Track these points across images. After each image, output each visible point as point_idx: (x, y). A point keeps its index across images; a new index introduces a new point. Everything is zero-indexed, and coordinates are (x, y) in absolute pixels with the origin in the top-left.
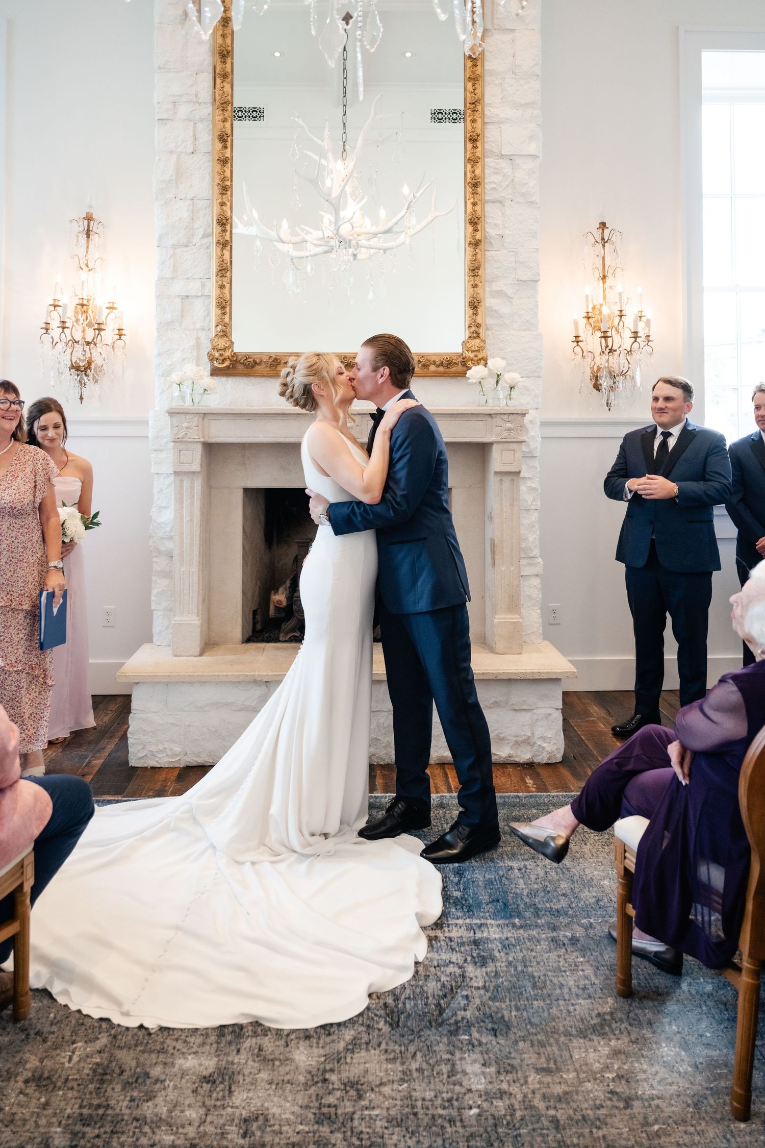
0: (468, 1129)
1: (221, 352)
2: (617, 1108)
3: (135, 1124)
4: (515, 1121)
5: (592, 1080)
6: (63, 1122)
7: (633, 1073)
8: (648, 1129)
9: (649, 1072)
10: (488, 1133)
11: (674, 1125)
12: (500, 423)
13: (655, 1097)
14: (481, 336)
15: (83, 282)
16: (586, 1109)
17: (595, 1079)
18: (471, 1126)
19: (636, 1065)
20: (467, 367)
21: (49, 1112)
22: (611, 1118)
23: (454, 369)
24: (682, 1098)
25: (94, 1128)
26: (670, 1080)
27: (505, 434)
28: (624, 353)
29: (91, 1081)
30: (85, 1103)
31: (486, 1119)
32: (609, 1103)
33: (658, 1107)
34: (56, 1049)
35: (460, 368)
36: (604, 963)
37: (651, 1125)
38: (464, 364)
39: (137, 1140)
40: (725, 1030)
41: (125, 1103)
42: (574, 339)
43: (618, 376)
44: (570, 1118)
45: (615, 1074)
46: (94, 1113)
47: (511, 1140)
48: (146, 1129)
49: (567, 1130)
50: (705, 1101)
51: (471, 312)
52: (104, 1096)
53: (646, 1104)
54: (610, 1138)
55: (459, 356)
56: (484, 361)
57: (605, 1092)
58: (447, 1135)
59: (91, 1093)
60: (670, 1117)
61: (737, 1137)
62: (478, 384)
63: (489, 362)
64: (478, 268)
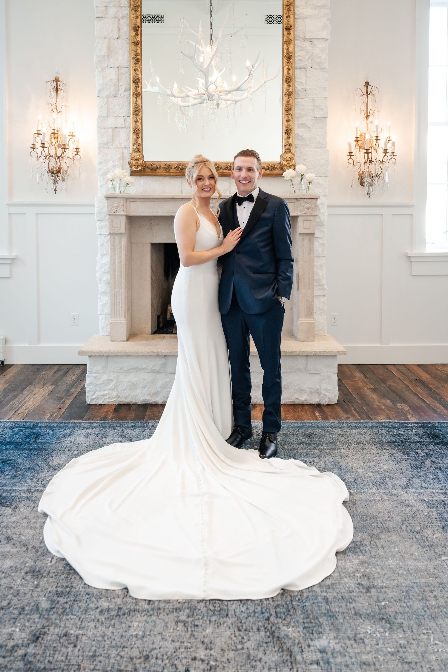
0: (276, 602)
1: (136, 161)
2: (361, 592)
3: (87, 596)
4: (303, 599)
5: (348, 577)
6: (47, 595)
7: (372, 574)
8: (379, 604)
9: (381, 573)
10: (287, 604)
11: (394, 602)
12: (303, 204)
13: (384, 587)
14: (292, 151)
15: (54, 119)
16: (344, 593)
17: (350, 577)
18: (278, 601)
19: (374, 569)
20: (283, 170)
21: (39, 589)
22: (358, 598)
23: (275, 172)
24: (399, 587)
25: (64, 598)
26: (393, 578)
27: (306, 211)
28: (379, 162)
29: (63, 573)
30: (59, 585)
31: (287, 597)
32: (357, 590)
33: (385, 592)
34: (43, 556)
35: (279, 171)
36: (357, 514)
37: (381, 602)
38: (282, 168)
39: (88, 605)
40: (426, 552)
41: (82, 585)
42: (348, 154)
43: (374, 176)
44: (335, 597)
45: (361, 574)
46: (64, 590)
47: (300, 608)
48: (93, 599)
49: (333, 604)
50: (413, 590)
51: (286, 136)
52: (70, 581)
53: (379, 590)
54: (357, 608)
55: (279, 163)
56: (294, 167)
57: (355, 583)
58: (264, 605)
59: (63, 580)
60: (392, 598)
61: (430, 609)
62: (290, 180)
63: (296, 167)
64: (290, 109)
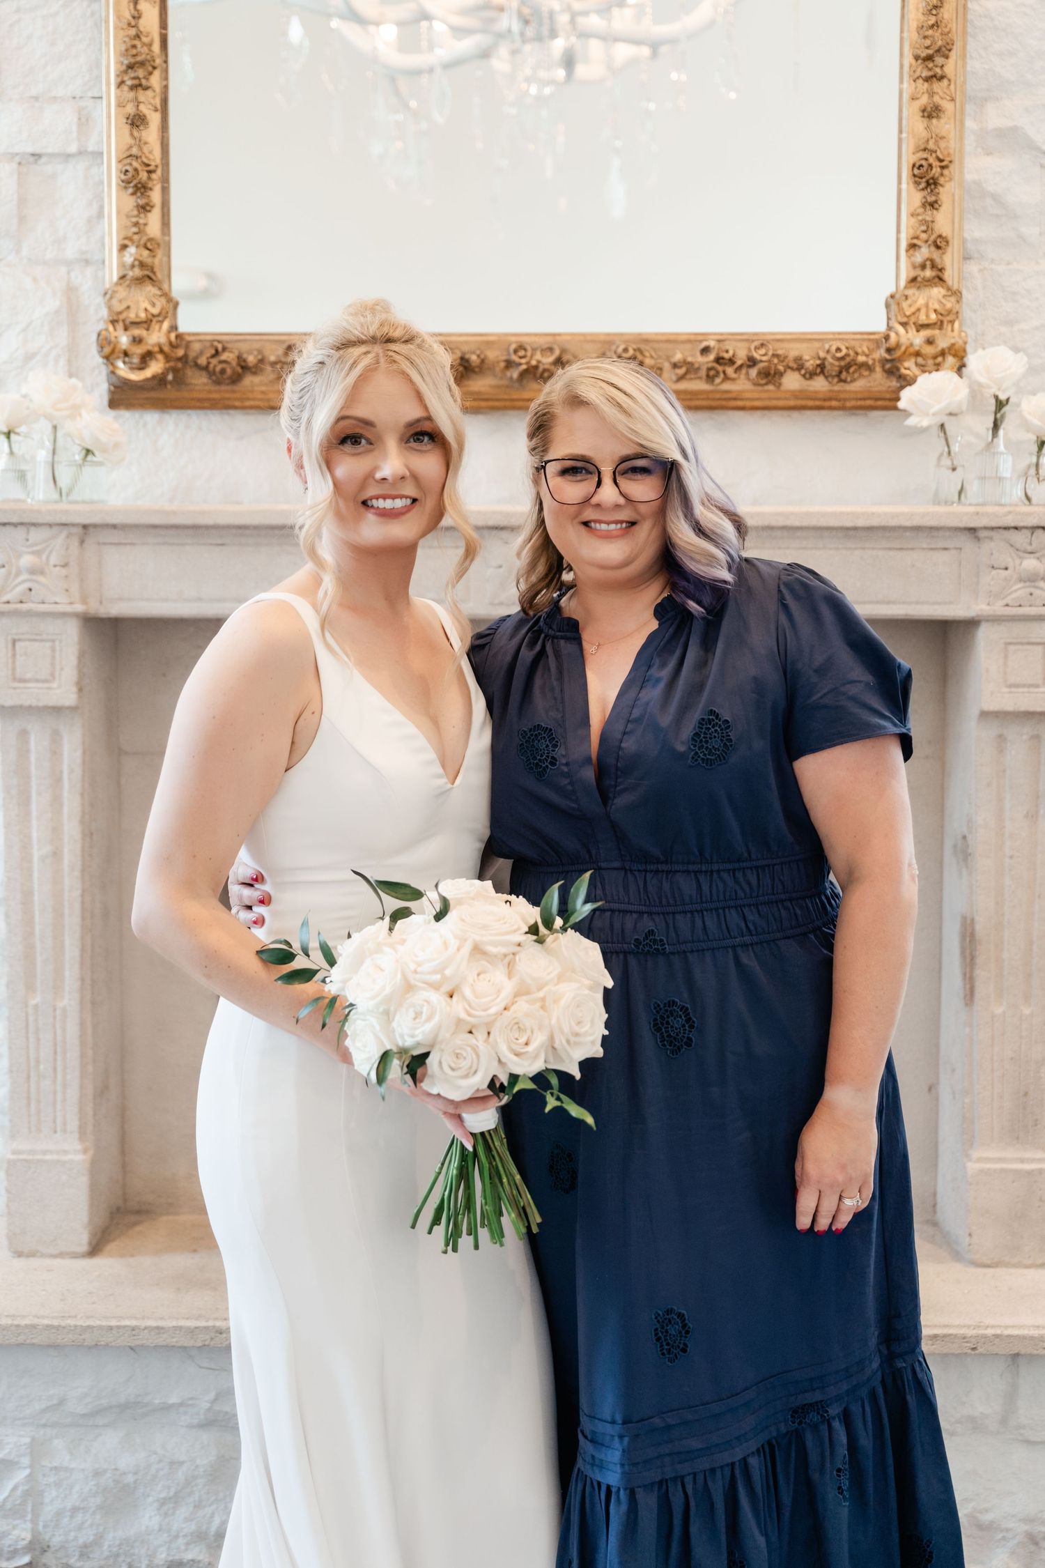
1: (137, 332)
12: (1004, 556)
14: (947, 275)
20: (902, 377)
23: (859, 385)
27: (1018, 592)
35: (878, 381)
38: (892, 368)
51: (919, 197)
55: (877, 343)
56: (958, 357)
62: (935, 431)
63: (972, 360)
64: (944, 51)
